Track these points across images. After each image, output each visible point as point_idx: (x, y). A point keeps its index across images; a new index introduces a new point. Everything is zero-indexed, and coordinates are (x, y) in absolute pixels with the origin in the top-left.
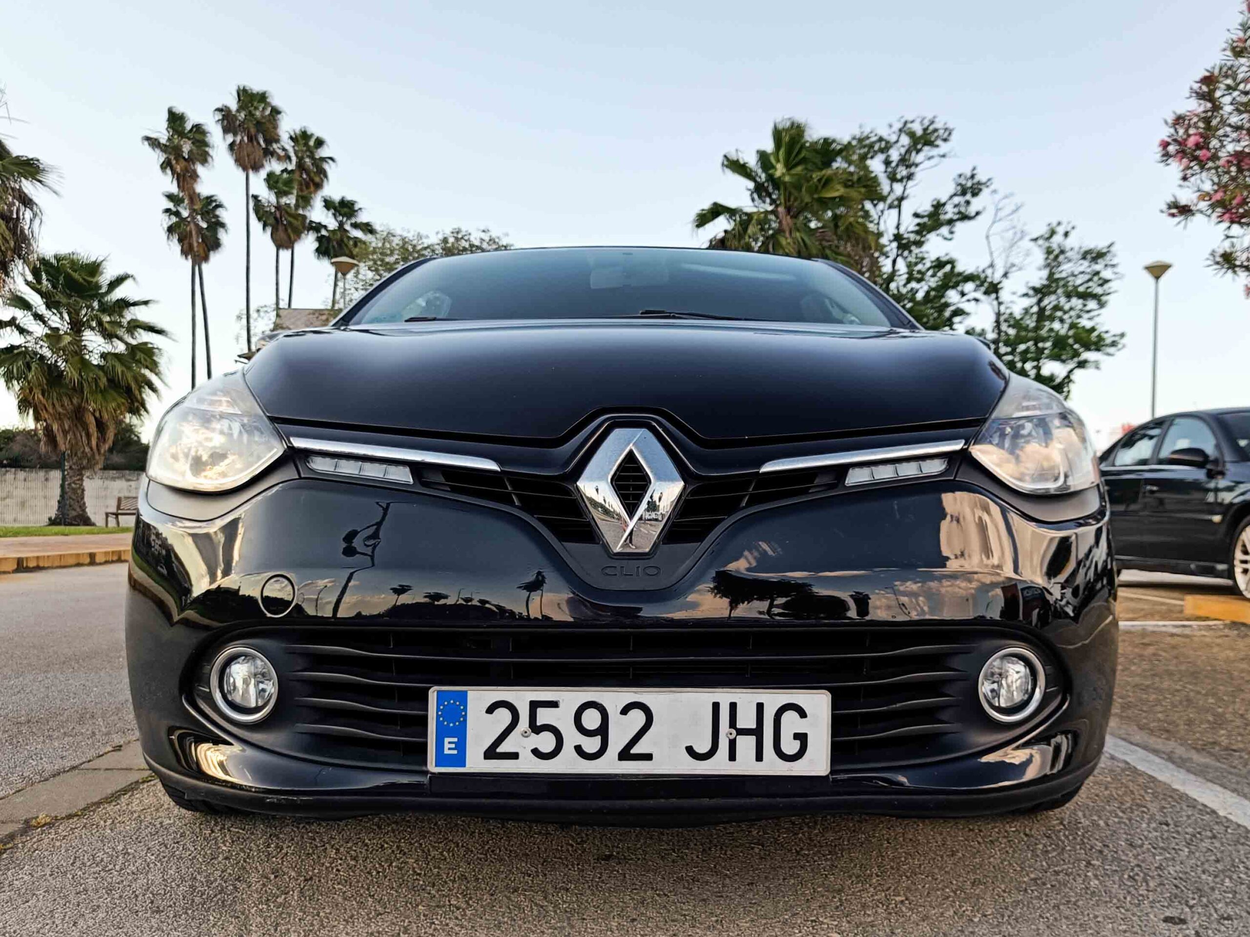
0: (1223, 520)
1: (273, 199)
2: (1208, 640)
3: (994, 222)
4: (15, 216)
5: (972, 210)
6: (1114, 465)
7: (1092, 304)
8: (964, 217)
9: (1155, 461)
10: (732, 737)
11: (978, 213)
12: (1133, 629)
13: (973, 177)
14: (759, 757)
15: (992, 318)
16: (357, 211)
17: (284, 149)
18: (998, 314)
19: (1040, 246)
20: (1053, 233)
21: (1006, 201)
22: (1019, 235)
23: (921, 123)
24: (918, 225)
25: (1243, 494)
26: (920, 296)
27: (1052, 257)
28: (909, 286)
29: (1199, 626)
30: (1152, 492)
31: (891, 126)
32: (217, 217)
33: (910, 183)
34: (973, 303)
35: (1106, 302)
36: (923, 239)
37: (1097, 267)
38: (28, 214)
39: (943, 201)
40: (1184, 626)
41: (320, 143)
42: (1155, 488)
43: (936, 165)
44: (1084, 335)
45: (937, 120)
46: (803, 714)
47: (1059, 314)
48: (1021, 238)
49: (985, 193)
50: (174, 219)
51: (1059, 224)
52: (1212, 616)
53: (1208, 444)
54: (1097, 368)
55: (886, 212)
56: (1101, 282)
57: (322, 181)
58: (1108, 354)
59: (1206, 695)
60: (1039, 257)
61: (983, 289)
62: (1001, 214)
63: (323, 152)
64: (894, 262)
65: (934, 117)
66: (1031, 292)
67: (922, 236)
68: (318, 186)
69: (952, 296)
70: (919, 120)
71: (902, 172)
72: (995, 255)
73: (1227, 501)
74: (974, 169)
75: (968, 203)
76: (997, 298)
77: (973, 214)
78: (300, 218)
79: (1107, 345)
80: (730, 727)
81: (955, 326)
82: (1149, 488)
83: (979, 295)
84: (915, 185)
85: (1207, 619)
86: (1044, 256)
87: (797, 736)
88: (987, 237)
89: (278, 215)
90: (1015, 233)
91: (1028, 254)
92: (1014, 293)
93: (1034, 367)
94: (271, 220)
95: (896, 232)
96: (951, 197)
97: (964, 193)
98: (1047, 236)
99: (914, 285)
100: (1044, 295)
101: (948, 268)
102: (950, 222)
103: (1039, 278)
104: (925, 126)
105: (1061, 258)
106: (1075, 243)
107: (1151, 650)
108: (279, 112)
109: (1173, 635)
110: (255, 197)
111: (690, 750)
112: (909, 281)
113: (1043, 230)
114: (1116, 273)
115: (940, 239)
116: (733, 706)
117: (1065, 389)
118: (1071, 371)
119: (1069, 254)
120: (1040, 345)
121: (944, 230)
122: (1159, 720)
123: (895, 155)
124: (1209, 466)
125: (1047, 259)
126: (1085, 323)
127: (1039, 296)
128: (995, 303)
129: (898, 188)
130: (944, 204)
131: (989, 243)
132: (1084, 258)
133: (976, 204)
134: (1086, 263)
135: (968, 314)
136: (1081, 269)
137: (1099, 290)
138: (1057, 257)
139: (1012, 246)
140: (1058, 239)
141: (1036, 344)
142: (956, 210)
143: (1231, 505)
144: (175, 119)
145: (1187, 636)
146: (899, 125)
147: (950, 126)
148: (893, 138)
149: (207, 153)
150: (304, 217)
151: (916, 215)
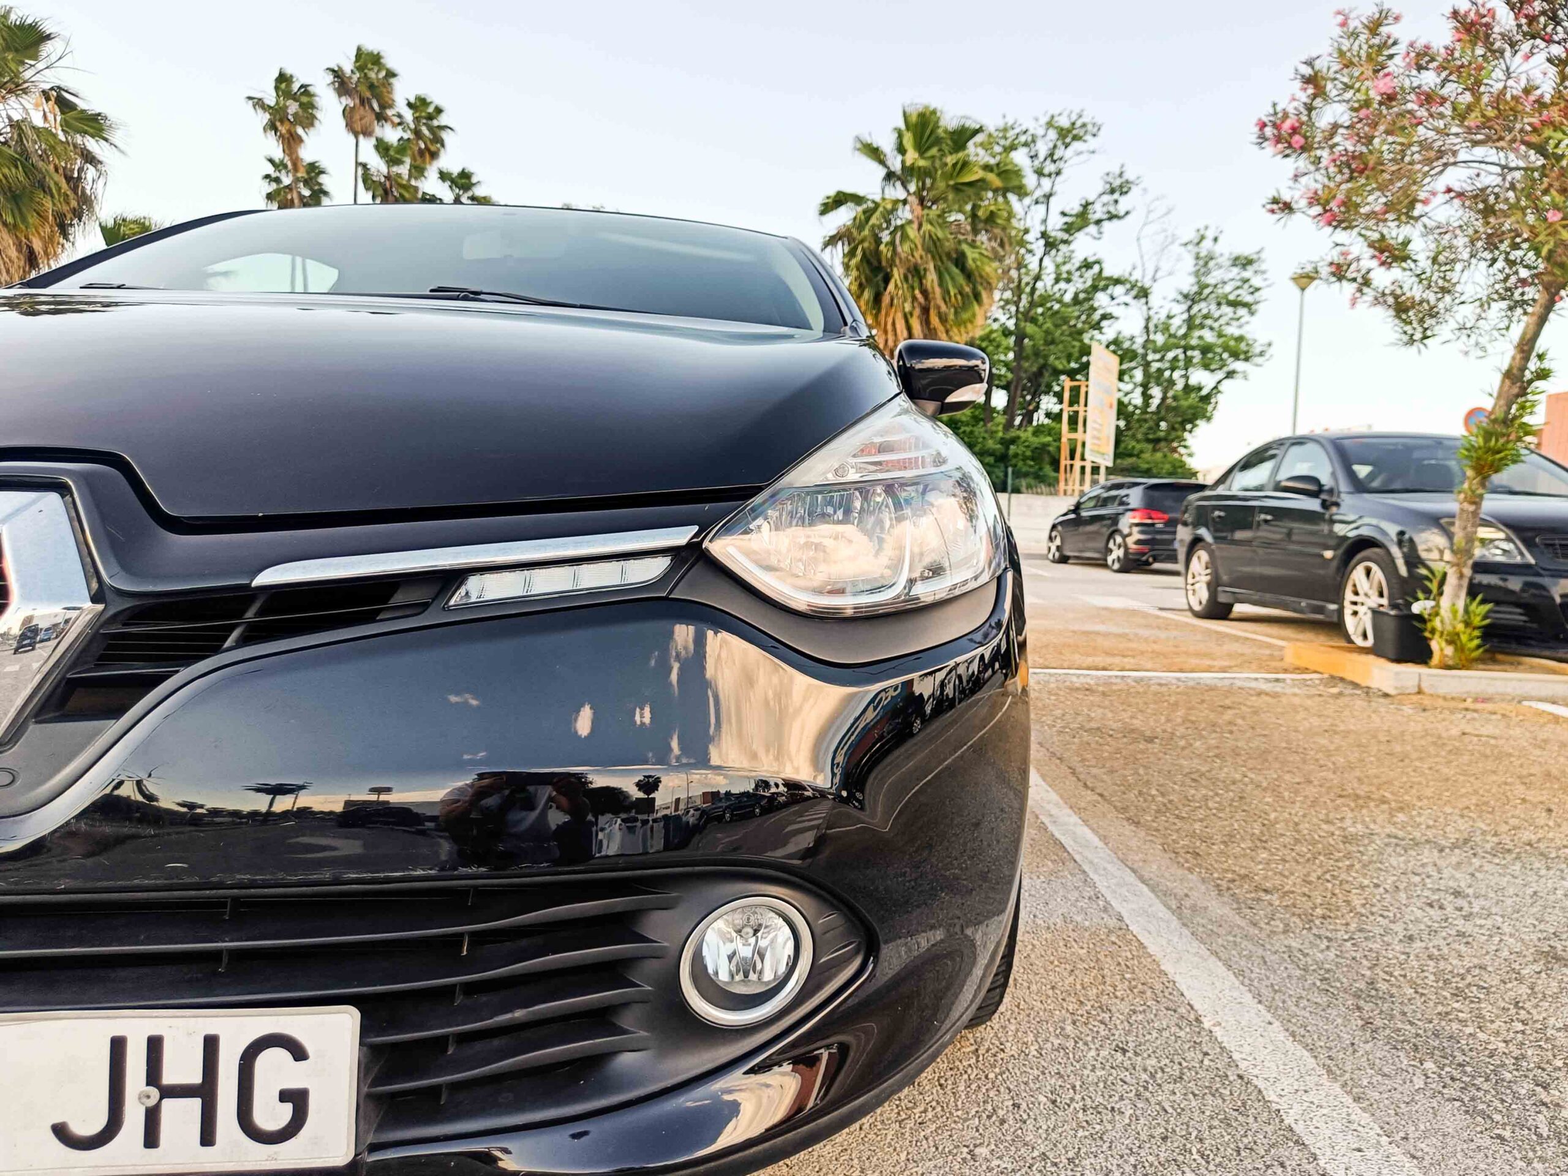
0: (1334, 558)
1: (384, 169)
2: (1296, 701)
3: (1145, 224)
4: (76, 175)
5: (1121, 209)
6: (1229, 490)
7: (1242, 311)
8: (1112, 217)
9: (1271, 485)
10: (152, 1102)
11: (1127, 213)
12: (1220, 684)
13: (1121, 175)
14: (207, 1137)
15: (1143, 324)
16: (474, 184)
17: (399, 116)
18: (1148, 319)
19: (1189, 251)
20: (1203, 238)
21: (1157, 203)
22: (1170, 240)
23: (1069, 116)
24: (1066, 223)
25: (1357, 528)
26: (1068, 298)
27: (1201, 262)
28: (1056, 288)
29: (1293, 680)
30: (1266, 521)
31: (1037, 119)
32: (320, 184)
33: (1059, 179)
34: (1123, 306)
35: (1256, 311)
36: (1071, 238)
37: (1246, 274)
38: (91, 172)
39: (1091, 200)
40: (1277, 680)
41: (439, 111)
42: (1269, 517)
43: (1085, 162)
44: (1232, 343)
45: (1085, 113)
46: (299, 1053)
47: (1209, 322)
48: (1172, 242)
49: (1135, 191)
50: (274, 186)
51: (1206, 228)
52: (1312, 667)
53: (1324, 471)
54: (1246, 378)
55: (1033, 208)
56: (1251, 290)
57: (439, 150)
58: (1257, 365)
59: (1265, 790)
60: (1188, 263)
61: (1134, 293)
62: (1152, 217)
63: (443, 120)
64: (1041, 260)
65: (1082, 111)
66: (1180, 298)
67: (1071, 235)
68: (434, 155)
69: (1101, 300)
70: (1065, 114)
71: (1050, 167)
72: (1146, 257)
73: (1341, 534)
74: (1122, 166)
75: (1116, 202)
76: (1147, 303)
77: (1122, 213)
78: (412, 190)
79: (1256, 356)
80: (148, 1084)
81: (1104, 330)
82: (1263, 516)
83: (1128, 299)
84: (1065, 181)
85: (1306, 670)
86: (1193, 262)
87: (285, 1096)
88: (1138, 239)
89: (388, 184)
90: (1166, 237)
91: (1179, 259)
92: (1164, 298)
93: (1182, 376)
94: (380, 191)
95: (1043, 228)
96: (1101, 195)
97: (1112, 191)
98: (1196, 241)
99: (1062, 285)
100: (1194, 302)
101: (1096, 268)
102: (1098, 222)
103: (1188, 284)
104: (1073, 120)
105: (1211, 264)
106: (1226, 249)
107: (1228, 715)
108: (394, 75)
109: (1260, 694)
110: (364, 166)
111: (61, 1132)
112: (1057, 280)
113: (1192, 235)
114: (1265, 280)
115: (1089, 238)
116: (155, 1045)
117: (1213, 400)
118: (1219, 382)
119: (1220, 260)
120: (1189, 353)
121: (1092, 229)
122: (1193, 835)
123: (1042, 148)
124: (1324, 496)
125: (1196, 265)
126: (1232, 330)
127: (1189, 303)
128: (1145, 308)
129: (1046, 183)
130: (1093, 203)
131: (1139, 246)
132: (1234, 265)
133: (1125, 203)
134: (1235, 270)
135: (1117, 318)
136: (1231, 276)
137: (1248, 299)
138: (1206, 263)
139: (1163, 250)
140: (1207, 244)
141: (1185, 352)
142: (1105, 209)
143: (1345, 538)
144: (283, 79)
145: (1275, 695)
146: (1046, 119)
147: (1099, 121)
148: (1041, 132)
149: (314, 117)
150: (416, 189)
151: (1064, 214)
